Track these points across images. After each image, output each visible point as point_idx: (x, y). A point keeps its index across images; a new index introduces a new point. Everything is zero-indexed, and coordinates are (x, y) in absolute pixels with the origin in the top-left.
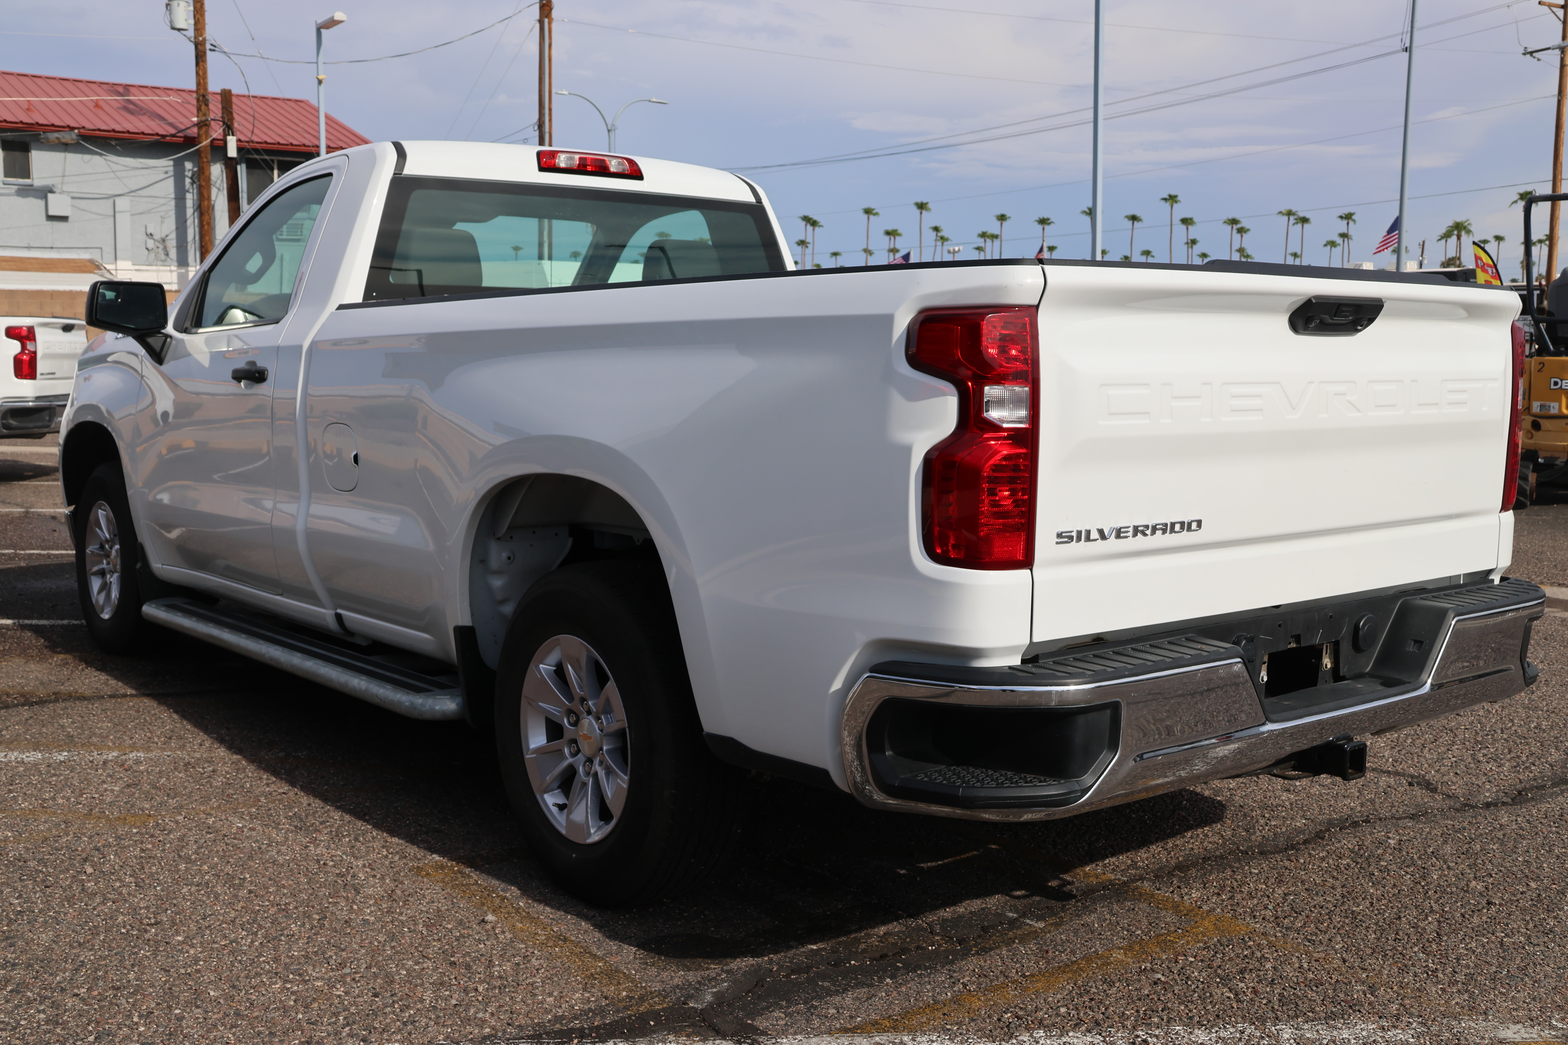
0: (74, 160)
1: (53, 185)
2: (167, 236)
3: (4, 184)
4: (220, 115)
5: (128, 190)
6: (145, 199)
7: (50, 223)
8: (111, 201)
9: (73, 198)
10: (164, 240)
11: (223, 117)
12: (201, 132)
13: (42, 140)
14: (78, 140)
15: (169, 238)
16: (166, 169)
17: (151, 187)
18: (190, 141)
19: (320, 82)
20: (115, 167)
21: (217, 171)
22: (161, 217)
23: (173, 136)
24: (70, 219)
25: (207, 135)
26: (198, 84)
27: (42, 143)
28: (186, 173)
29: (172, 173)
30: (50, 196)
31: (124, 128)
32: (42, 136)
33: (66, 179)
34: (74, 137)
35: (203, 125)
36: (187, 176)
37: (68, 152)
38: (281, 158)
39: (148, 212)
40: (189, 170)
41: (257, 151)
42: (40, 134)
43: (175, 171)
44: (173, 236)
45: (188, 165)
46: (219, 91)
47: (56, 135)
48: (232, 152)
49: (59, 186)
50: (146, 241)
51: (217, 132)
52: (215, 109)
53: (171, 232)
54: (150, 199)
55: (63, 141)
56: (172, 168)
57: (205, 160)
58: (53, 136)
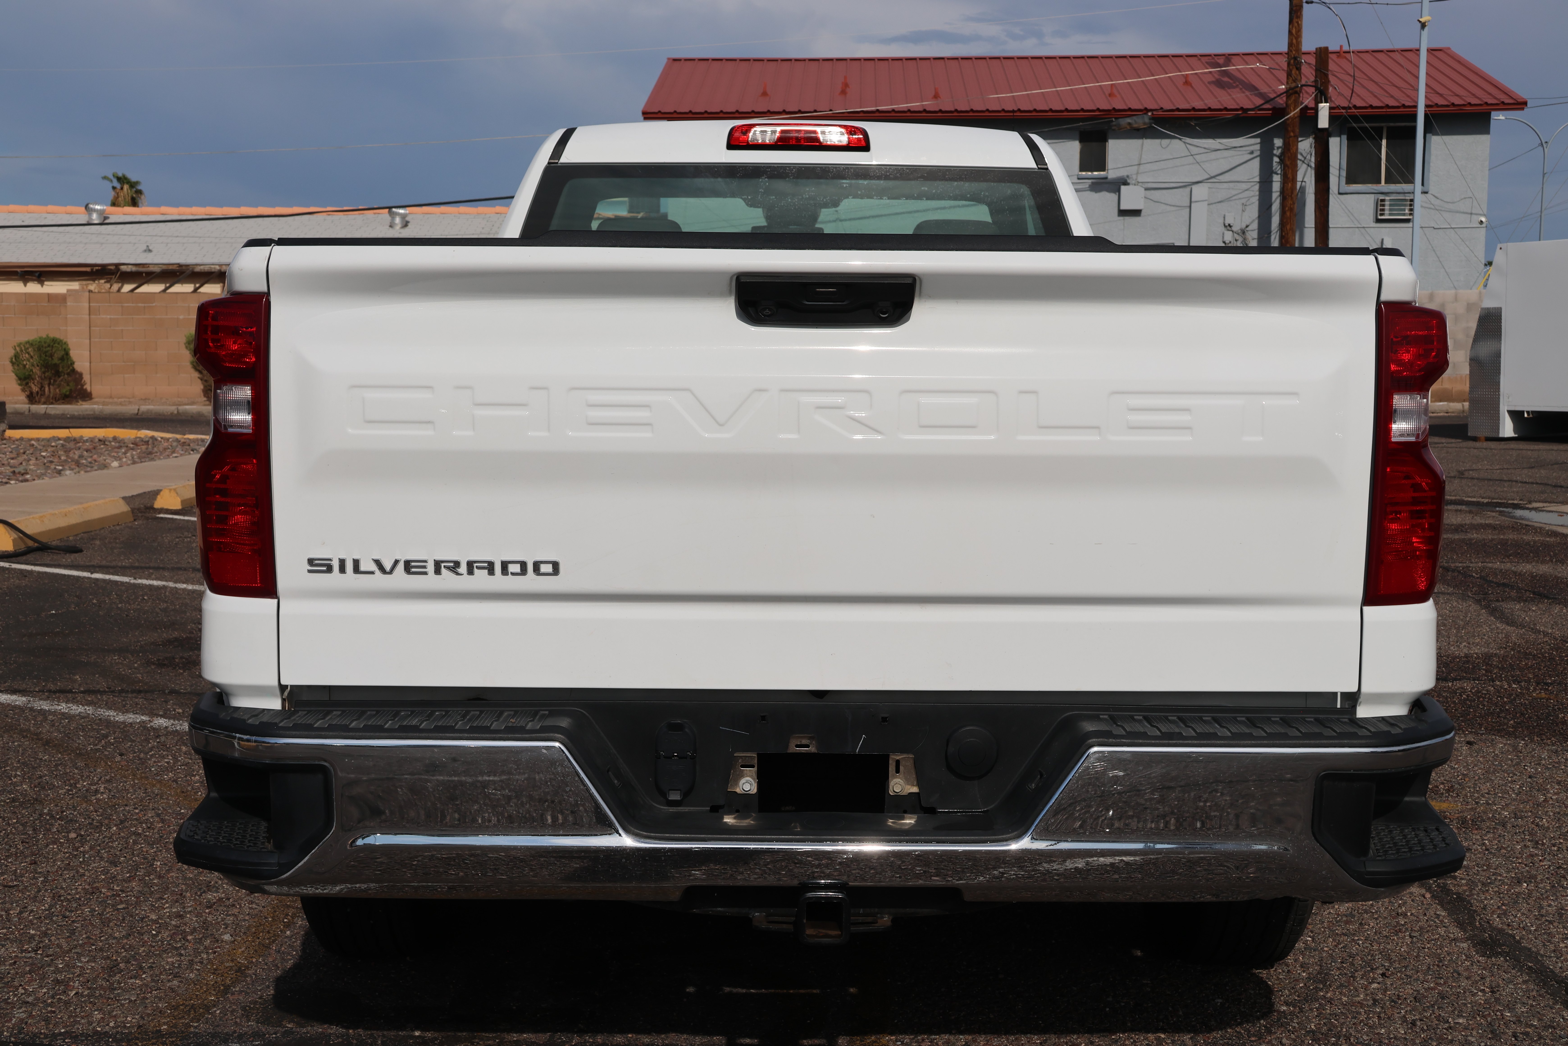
0: (1151, 146)
1: (1128, 176)
2: (1247, 226)
3: (1079, 179)
4: (1312, 79)
5: (1208, 176)
6: (1226, 185)
7: (1121, 218)
8: (1188, 189)
9: (1146, 189)
10: (1243, 232)
11: (1316, 81)
12: (1290, 102)
13: (1113, 128)
14: (1151, 124)
15: (1249, 228)
16: (1252, 148)
17: (1234, 170)
18: (1279, 112)
19: (1423, 25)
20: (1194, 150)
21: (1306, 146)
22: (1243, 204)
23: (1259, 108)
24: (1143, 213)
25: (1297, 103)
26: (1290, 45)
27: (1114, 130)
28: (1275, 152)
29: (1258, 153)
30: (1123, 188)
31: (1205, 104)
32: (1114, 123)
33: (1142, 167)
34: (1147, 120)
35: (1293, 92)
36: (1276, 155)
37: (1146, 138)
38: (1392, 124)
39: (1228, 199)
40: (1278, 148)
41: (1355, 118)
42: (1112, 121)
43: (1261, 150)
44: (1255, 226)
45: (1278, 142)
46: (1314, 50)
47: (1128, 120)
48: (1323, 122)
49: (1134, 177)
50: (1223, 234)
51: (1308, 100)
52: (1308, 74)
53: (1253, 221)
54: (1231, 185)
55: (1135, 126)
56: (1258, 147)
57: (1292, 134)
58: (1124, 122)
